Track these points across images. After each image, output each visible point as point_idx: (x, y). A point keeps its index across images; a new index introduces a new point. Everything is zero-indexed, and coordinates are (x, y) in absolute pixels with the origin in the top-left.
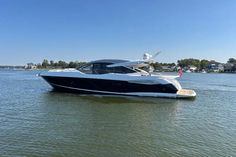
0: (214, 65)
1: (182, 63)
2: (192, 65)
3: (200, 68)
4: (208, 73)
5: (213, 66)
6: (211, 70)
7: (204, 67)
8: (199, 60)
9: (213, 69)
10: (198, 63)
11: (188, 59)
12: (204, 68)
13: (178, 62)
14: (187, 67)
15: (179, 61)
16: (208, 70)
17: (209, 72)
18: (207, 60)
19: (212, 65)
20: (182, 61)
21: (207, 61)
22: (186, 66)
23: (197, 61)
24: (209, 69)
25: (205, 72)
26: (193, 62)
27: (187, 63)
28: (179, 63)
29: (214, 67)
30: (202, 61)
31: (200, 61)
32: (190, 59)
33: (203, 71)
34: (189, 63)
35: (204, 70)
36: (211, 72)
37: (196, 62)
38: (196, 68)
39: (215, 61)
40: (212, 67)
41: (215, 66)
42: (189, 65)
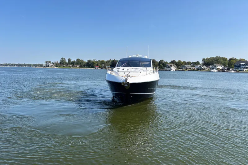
0: (244, 63)
1: (207, 61)
2: (218, 64)
3: (227, 67)
4: (236, 72)
5: (242, 65)
6: (240, 69)
8: (227, 59)
9: (242, 68)
10: (226, 61)
11: (214, 57)
12: (233, 67)
13: (202, 61)
14: (212, 66)
15: (204, 60)
16: (237, 69)
17: (238, 72)
18: (236, 59)
19: (242, 63)
20: (208, 59)
21: (235, 59)
22: (212, 65)
23: (224, 59)
24: (238, 68)
25: (233, 71)
26: (219, 60)
27: (213, 62)
28: (204, 61)
29: (243, 66)
30: (230, 60)
31: (228, 59)
32: (217, 57)
33: (231, 71)
35: (232, 69)
36: (240, 71)
37: (222, 61)
38: (223, 67)
39: (244, 60)
40: (241, 66)
42: (216, 63)
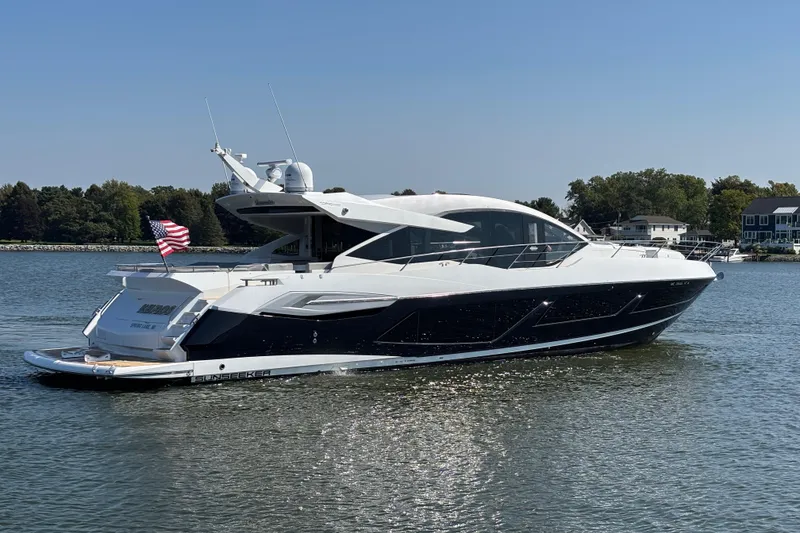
0: (791, 210)
1: (599, 197)
2: (658, 212)
3: (707, 232)
4: (754, 260)
5: (784, 218)
6: (774, 244)
7: (732, 226)
8: (701, 182)
9: (784, 236)
10: (698, 199)
11: (636, 170)
12: (735, 232)
13: (570, 195)
14: (626, 224)
15: (577, 188)
16: (758, 245)
17: (762, 259)
18: (748, 183)
19: (780, 211)
20: (599, 185)
21: (747, 187)
22: (625, 218)
23: (691, 186)
24: (762, 238)
25: (736, 257)
26: (664, 190)
27: (630, 201)
28: (581, 197)
29: (788, 227)
30: (719, 187)
31: (709, 186)
32: (649, 173)
33: (726, 252)
34: (642, 199)
35: (732, 242)
36: (773, 256)
37: (681, 194)
38: (682, 231)
39: (792, 189)
40: (779, 227)
41: (794, 216)
42: (644, 209)
